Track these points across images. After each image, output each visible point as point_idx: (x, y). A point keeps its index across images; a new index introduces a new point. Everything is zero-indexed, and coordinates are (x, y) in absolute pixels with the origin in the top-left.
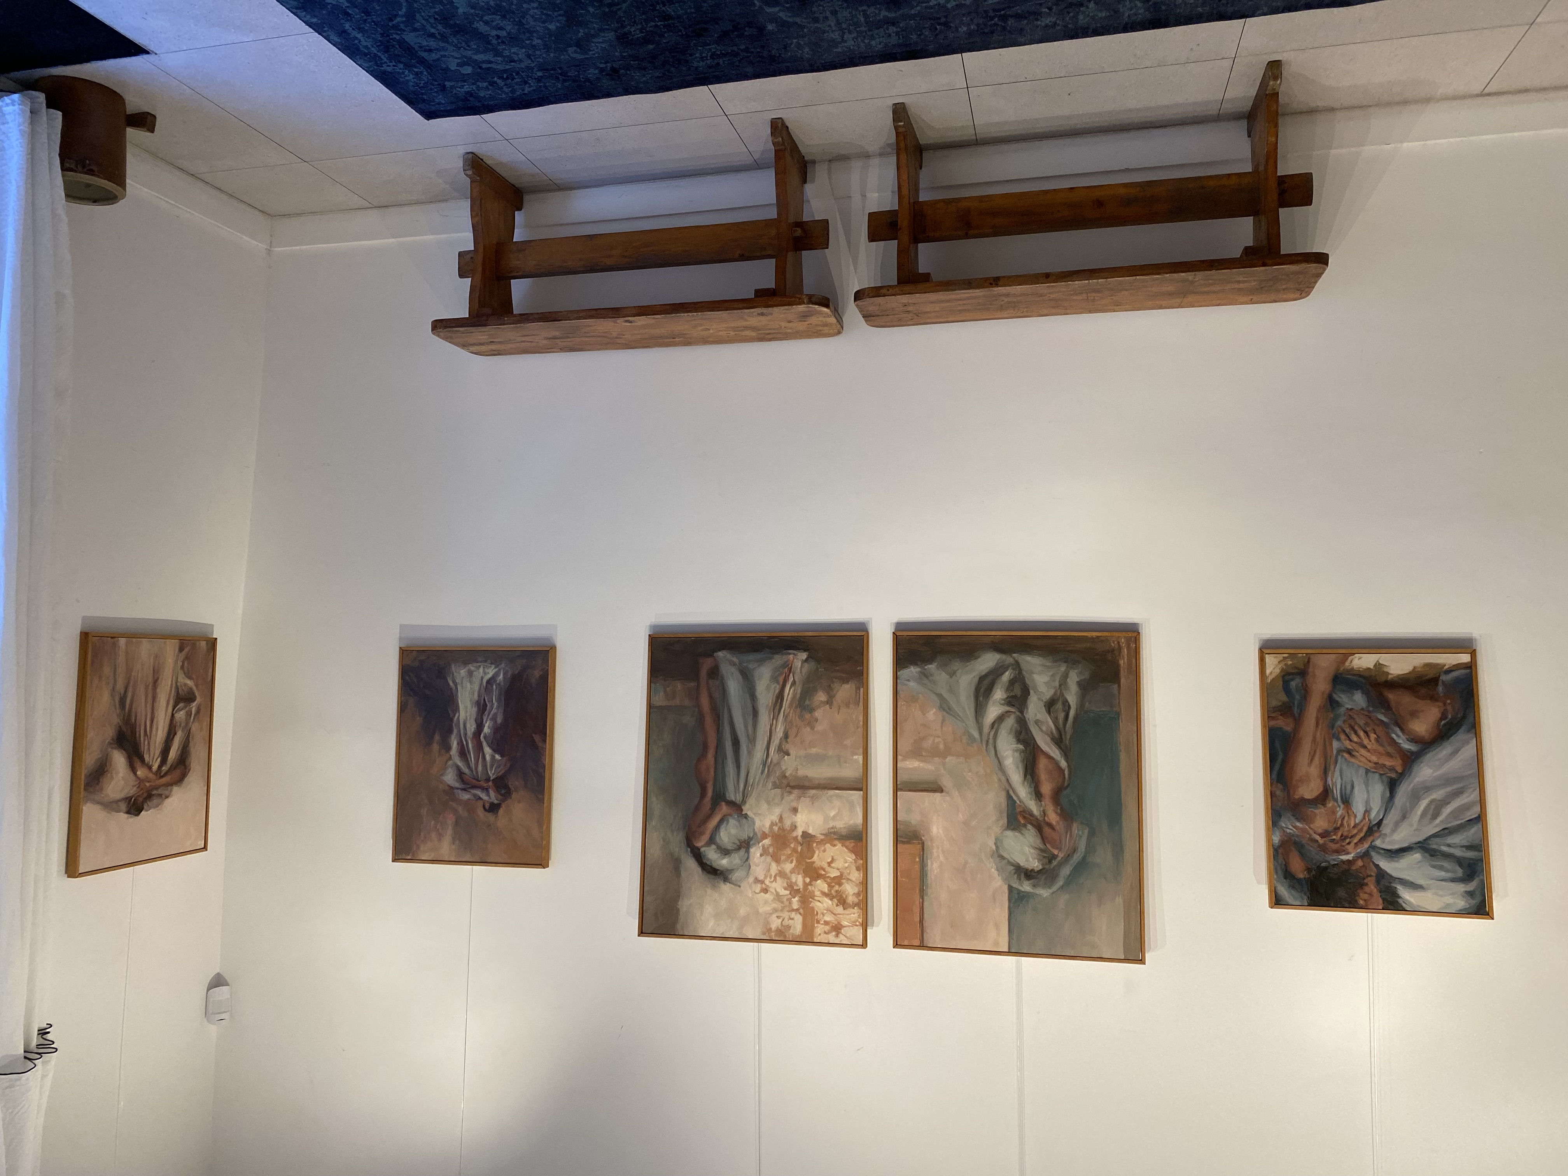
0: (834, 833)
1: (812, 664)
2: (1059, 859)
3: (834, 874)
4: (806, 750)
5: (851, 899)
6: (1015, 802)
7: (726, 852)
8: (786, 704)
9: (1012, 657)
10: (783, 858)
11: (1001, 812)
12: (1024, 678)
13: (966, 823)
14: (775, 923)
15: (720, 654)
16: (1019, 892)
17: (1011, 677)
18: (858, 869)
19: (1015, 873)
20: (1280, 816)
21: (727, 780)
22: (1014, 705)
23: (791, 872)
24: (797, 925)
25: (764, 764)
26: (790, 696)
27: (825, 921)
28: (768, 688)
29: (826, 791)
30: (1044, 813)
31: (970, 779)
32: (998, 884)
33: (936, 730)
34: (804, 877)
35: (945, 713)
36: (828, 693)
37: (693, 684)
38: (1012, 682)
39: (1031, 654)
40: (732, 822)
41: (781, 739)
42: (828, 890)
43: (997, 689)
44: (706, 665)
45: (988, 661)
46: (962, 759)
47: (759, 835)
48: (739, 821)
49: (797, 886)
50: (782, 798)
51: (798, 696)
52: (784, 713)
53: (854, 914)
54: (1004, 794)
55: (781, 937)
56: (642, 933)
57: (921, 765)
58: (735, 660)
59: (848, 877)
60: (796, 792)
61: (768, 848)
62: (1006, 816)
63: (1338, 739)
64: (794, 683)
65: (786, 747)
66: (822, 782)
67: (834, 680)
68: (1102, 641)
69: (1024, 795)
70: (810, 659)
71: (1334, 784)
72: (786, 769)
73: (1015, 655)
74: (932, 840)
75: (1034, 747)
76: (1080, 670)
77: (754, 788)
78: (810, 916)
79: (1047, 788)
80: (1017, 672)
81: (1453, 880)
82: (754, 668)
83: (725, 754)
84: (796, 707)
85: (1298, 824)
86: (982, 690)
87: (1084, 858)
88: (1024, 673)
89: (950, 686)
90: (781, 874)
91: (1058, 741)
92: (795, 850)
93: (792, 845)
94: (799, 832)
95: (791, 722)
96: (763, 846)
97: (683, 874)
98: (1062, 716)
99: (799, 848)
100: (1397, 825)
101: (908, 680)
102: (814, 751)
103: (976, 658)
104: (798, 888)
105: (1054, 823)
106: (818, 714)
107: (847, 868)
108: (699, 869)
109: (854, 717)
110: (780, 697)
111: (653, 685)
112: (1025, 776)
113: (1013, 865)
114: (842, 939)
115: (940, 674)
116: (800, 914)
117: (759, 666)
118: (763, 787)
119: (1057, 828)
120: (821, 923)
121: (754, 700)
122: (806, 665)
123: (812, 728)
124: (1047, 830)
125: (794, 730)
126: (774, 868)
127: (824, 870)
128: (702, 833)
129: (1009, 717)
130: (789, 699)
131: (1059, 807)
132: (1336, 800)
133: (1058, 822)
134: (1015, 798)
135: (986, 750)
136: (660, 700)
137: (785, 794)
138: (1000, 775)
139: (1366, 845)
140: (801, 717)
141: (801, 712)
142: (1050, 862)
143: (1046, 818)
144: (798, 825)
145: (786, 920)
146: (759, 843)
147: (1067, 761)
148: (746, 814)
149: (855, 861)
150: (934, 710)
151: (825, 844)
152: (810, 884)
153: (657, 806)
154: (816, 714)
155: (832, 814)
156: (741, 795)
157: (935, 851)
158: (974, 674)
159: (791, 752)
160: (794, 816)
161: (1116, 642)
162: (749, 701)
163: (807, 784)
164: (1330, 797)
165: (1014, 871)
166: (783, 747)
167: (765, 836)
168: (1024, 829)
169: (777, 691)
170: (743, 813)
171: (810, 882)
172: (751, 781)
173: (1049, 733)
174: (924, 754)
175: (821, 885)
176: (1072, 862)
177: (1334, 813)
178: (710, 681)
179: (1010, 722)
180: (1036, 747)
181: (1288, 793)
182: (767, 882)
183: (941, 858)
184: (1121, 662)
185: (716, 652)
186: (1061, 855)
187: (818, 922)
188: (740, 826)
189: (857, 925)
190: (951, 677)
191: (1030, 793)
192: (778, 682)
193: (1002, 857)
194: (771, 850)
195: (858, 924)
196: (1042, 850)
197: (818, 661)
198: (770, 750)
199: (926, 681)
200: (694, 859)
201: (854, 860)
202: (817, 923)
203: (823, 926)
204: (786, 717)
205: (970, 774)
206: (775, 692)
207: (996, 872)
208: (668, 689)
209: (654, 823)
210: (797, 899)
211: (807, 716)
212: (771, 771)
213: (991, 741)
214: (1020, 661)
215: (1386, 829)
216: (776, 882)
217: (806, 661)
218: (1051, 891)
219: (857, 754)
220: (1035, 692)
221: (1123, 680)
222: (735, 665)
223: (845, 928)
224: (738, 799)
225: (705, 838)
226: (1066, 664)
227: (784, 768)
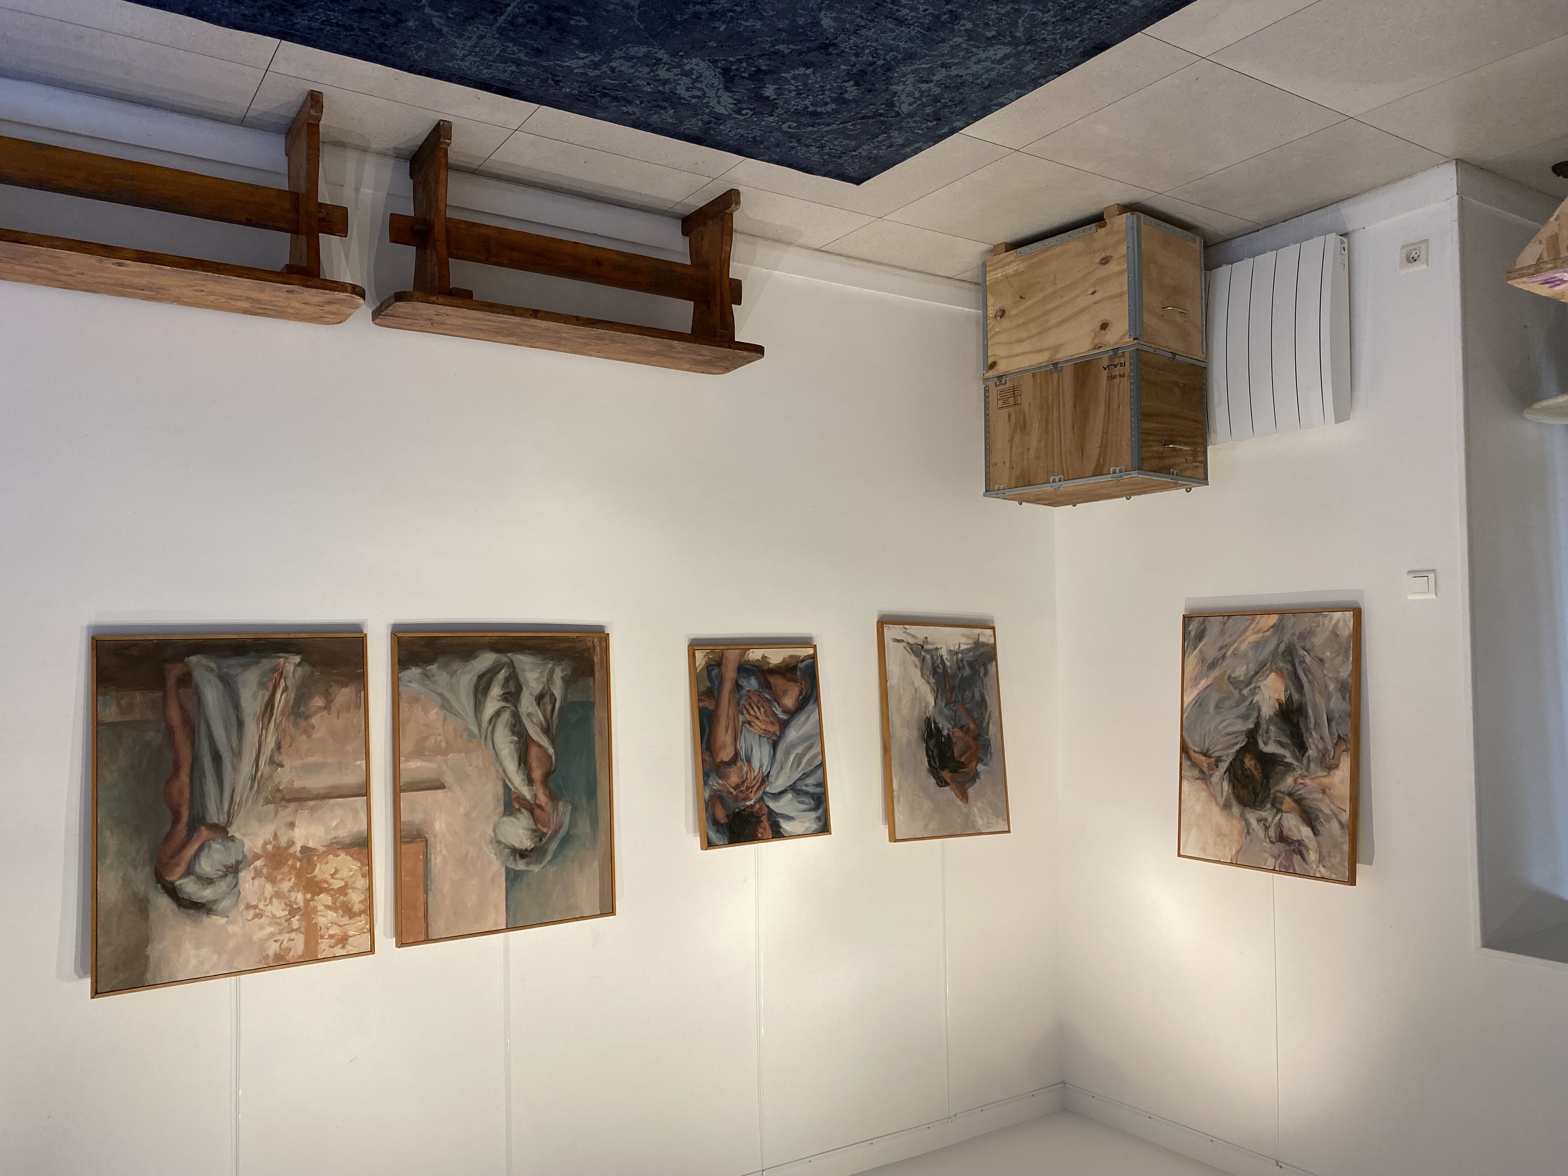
0: (337, 843)
1: (307, 668)
2: (548, 835)
3: (337, 884)
4: (302, 760)
5: (357, 908)
6: (511, 790)
7: (209, 881)
8: (277, 711)
9: (506, 656)
10: (279, 877)
11: (498, 801)
12: (517, 675)
13: (467, 815)
14: (273, 948)
15: (193, 659)
16: (515, 871)
17: (507, 675)
18: (363, 876)
19: (511, 854)
20: (709, 777)
21: (208, 803)
22: (508, 701)
23: (290, 891)
24: (299, 945)
25: (254, 779)
26: (281, 703)
27: (329, 935)
28: (255, 696)
29: (327, 801)
30: (535, 796)
31: (470, 773)
32: (496, 868)
33: (438, 729)
34: (304, 894)
35: (446, 712)
36: (326, 698)
37: (158, 694)
38: (507, 680)
39: (524, 654)
40: (216, 846)
41: (272, 750)
42: (332, 903)
43: (494, 686)
44: (174, 672)
45: (486, 660)
46: (463, 755)
47: (249, 856)
48: (224, 846)
49: (297, 904)
50: (276, 814)
51: (291, 702)
52: (275, 722)
53: (361, 921)
54: (500, 783)
55: (281, 961)
56: (97, 993)
57: (424, 764)
58: (213, 665)
59: (353, 886)
60: (292, 806)
61: (261, 870)
62: (503, 804)
63: (742, 714)
64: (286, 689)
65: (278, 758)
66: (321, 792)
67: (332, 684)
68: (580, 641)
69: (519, 782)
70: (304, 663)
71: (741, 748)
72: (280, 782)
73: (509, 654)
74: (435, 836)
75: (526, 738)
76: (563, 667)
77: (240, 808)
78: (312, 934)
79: (537, 774)
80: (512, 670)
81: (810, 810)
82: (238, 674)
83: (204, 772)
84: (289, 715)
85: (720, 782)
86: (481, 687)
87: (568, 832)
88: (517, 671)
89: (451, 685)
90: (278, 895)
91: (547, 731)
92: (293, 867)
93: (290, 863)
94: (298, 847)
95: (284, 730)
96: (256, 869)
97: (153, 915)
98: (549, 708)
99: (298, 864)
100: (778, 774)
101: (410, 682)
102: (311, 760)
103: (476, 658)
104: (298, 906)
105: (543, 804)
106: (315, 720)
107: (352, 876)
108: (174, 906)
109: (355, 721)
110: (270, 704)
111: (100, 698)
112: (519, 765)
113: (510, 848)
114: (350, 949)
115: (442, 674)
116: (301, 933)
117: (243, 672)
118: (252, 804)
119: (546, 808)
120: (325, 937)
121: (238, 709)
122: (299, 669)
123: (309, 736)
124: (537, 811)
125: (288, 740)
126: (269, 889)
127: (327, 883)
128: (177, 865)
129: (505, 712)
130: (280, 707)
131: (548, 790)
132: (742, 760)
133: (547, 804)
134: (510, 786)
135: (485, 745)
136: (111, 714)
137: (280, 809)
138: (498, 766)
139: (761, 792)
140: (296, 725)
141: (296, 719)
142: (541, 840)
143: (537, 801)
144: (296, 840)
145: (285, 942)
146: (250, 866)
147: (554, 748)
148: (233, 836)
149: (361, 869)
150: (436, 710)
151: (328, 855)
152: (312, 899)
153: (111, 840)
154: (313, 721)
155: (334, 824)
156: (226, 816)
157: (438, 845)
158: (473, 673)
159: (285, 763)
160: (290, 831)
161: (591, 642)
162: (232, 710)
163: (304, 795)
164: (739, 759)
165: (510, 853)
166: (276, 758)
167: (257, 857)
168: (518, 813)
169: (266, 698)
170: (229, 835)
171: (312, 897)
172: (237, 799)
173: (539, 724)
174: (426, 753)
175: (325, 899)
176: (559, 837)
177: (741, 770)
178: (181, 691)
179: (506, 716)
180: (528, 737)
181: (713, 759)
182: (261, 906)
183: (444, 852)
184: (595, 659)
185: (188, 656)
186: (550, 833)
187: (322, 937)
188: (226, 851)
189: (365, 933)
190: (452, 677)
191: (523, 780)
192: (267, 689)
193: (499, 842)
194: (265, 871)
195: (365, 931)
196: (534, 831)
197: (314, 665)
198: (260, 763)
199: (428, 683)
200: (165, 895)
201: (359, 867)
202: (321, 939)
203: (327, 940)
204: (277, 726)
205: (470, 768)
206: (263, 699)
207: (495, 857)
208: (122, 702)
209: (108, 862)
210: (297, 917)
211: (303, 723)
212: (261, 786)
213: (489, 736)
214: (513, 660)
215: (772, 778)
216: (272, 905)
217: (299, 664)
218: (542, 866)
219: (357, 759)
220: (527, 688)
221: (597, 674)
222: (212, 670)
223: (352, 938)
224: (222, 820)
225: (181, 869)
226: (552, 662)
227: (277, 781)
